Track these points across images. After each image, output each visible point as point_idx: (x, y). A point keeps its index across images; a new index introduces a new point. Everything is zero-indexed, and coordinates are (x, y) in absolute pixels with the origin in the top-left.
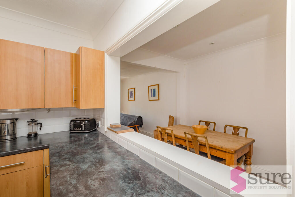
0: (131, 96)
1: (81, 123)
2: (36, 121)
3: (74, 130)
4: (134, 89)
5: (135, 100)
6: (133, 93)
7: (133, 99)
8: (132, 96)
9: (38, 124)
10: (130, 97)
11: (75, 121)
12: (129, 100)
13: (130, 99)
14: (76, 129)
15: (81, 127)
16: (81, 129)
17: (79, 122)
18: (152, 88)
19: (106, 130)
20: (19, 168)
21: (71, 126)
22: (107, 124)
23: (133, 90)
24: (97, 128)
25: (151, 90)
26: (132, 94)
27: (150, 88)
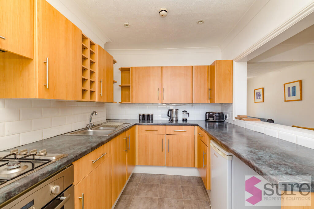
0: (258, 97)
1: (213, 114)
2: (186, 112)
3: (208, 119)
4: (263, 89)
5: (263, 102)
6: (261, 94)
7: (261, 100)
8: (260, 97)
9: (187, 113)
10: (257, 99)
11: (209, 113)
12: (255, 102)
13: (257, 100)
14: (210, 119)
15: (213, 117)
16: (214, 119)
17: (212, 114)
18: (291, 86)
19: (234, 119)
20: (184, 133)
21: (206, 116)
22: (235, 115)
23: (261, 91)
24: (226, 119)
25: (289, 88)
26: (259, 95)
27: (287, 86)
